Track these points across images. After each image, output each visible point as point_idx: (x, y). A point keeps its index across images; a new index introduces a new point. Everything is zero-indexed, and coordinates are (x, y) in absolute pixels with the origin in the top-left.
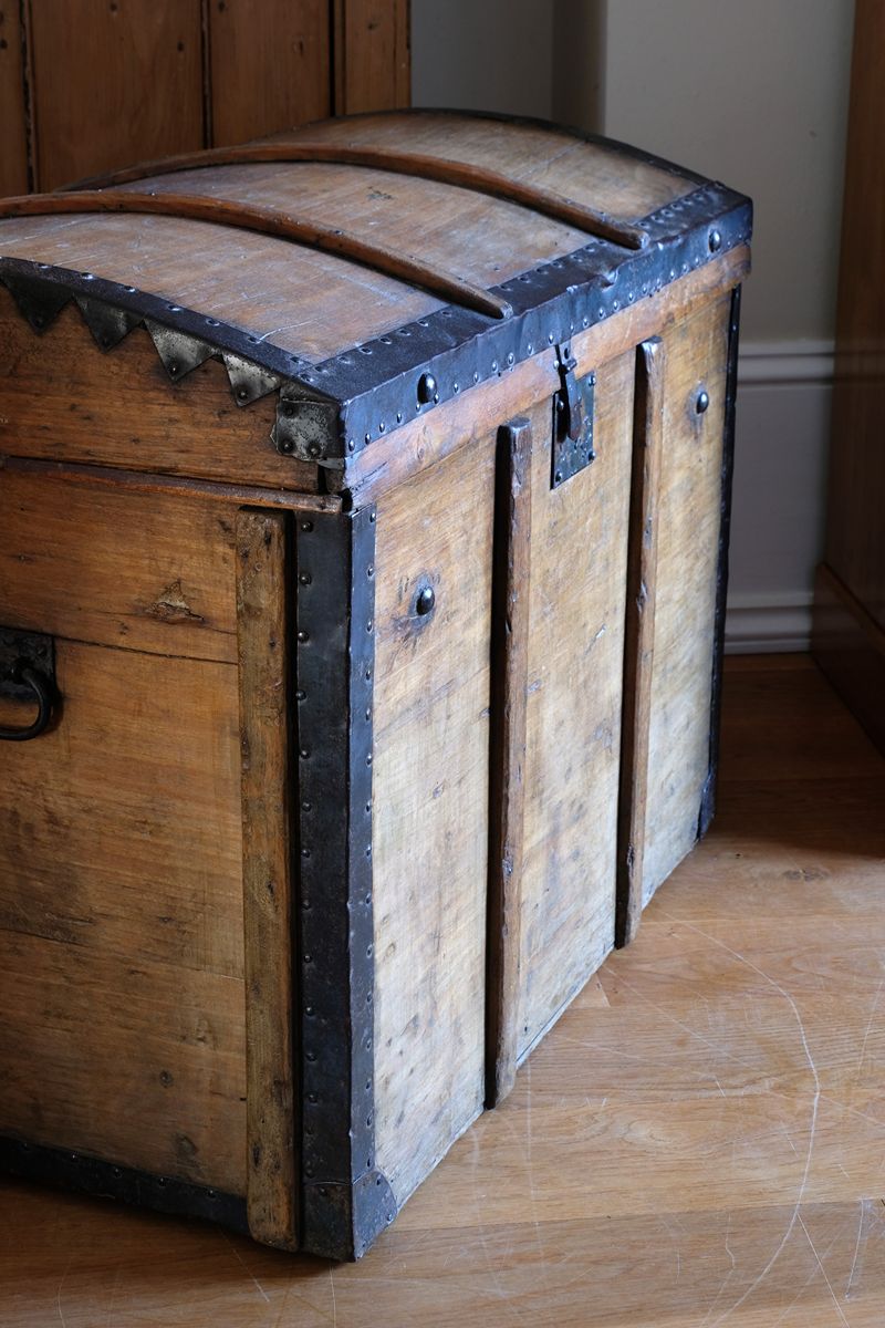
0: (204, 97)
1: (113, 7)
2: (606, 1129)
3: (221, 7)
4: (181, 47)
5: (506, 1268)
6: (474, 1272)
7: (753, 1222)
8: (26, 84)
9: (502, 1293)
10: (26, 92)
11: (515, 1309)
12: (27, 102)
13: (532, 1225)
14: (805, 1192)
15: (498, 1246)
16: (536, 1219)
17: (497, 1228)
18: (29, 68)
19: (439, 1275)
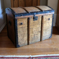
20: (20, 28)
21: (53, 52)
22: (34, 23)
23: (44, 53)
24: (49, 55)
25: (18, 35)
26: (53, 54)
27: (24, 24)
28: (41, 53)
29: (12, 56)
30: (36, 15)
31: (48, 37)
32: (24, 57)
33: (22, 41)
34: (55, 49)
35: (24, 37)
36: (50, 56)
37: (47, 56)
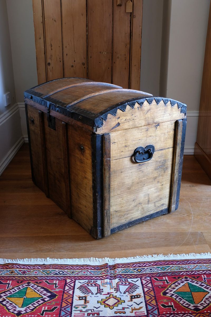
0: (112, 75)
1: (100, 63)
2: (163, 220)
3: (114, 63)
4: (109, 68)
5: (148, 238)
6: (144, 239)
7: (183, 234)
8: (87, 73)
9: (147, 242)
10: (87, 74)
11: (149, 244)
12: (87, 75)
13: (152, 233)
14: (191, 230)
15: (147, 235)
16: (153, 232)
17: (147, 233)
18: (88, 71)
19: (139, 239)
21: (186, 244)
23: (153, 250)
24: (171, 257)
26: (187, 253)
28: (144, 250)
29: (39, 261)
32: (83, 266)
34: (194, 234)
36: (177, 261)
37: (165, 261)
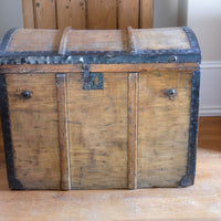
20: (21, 110)
22: (85, 98)
25: (14, 138)
27: (38, 99)
30: (95, 68)
31: (169, 177)
33: (31, 166)
35: (38, 152)
